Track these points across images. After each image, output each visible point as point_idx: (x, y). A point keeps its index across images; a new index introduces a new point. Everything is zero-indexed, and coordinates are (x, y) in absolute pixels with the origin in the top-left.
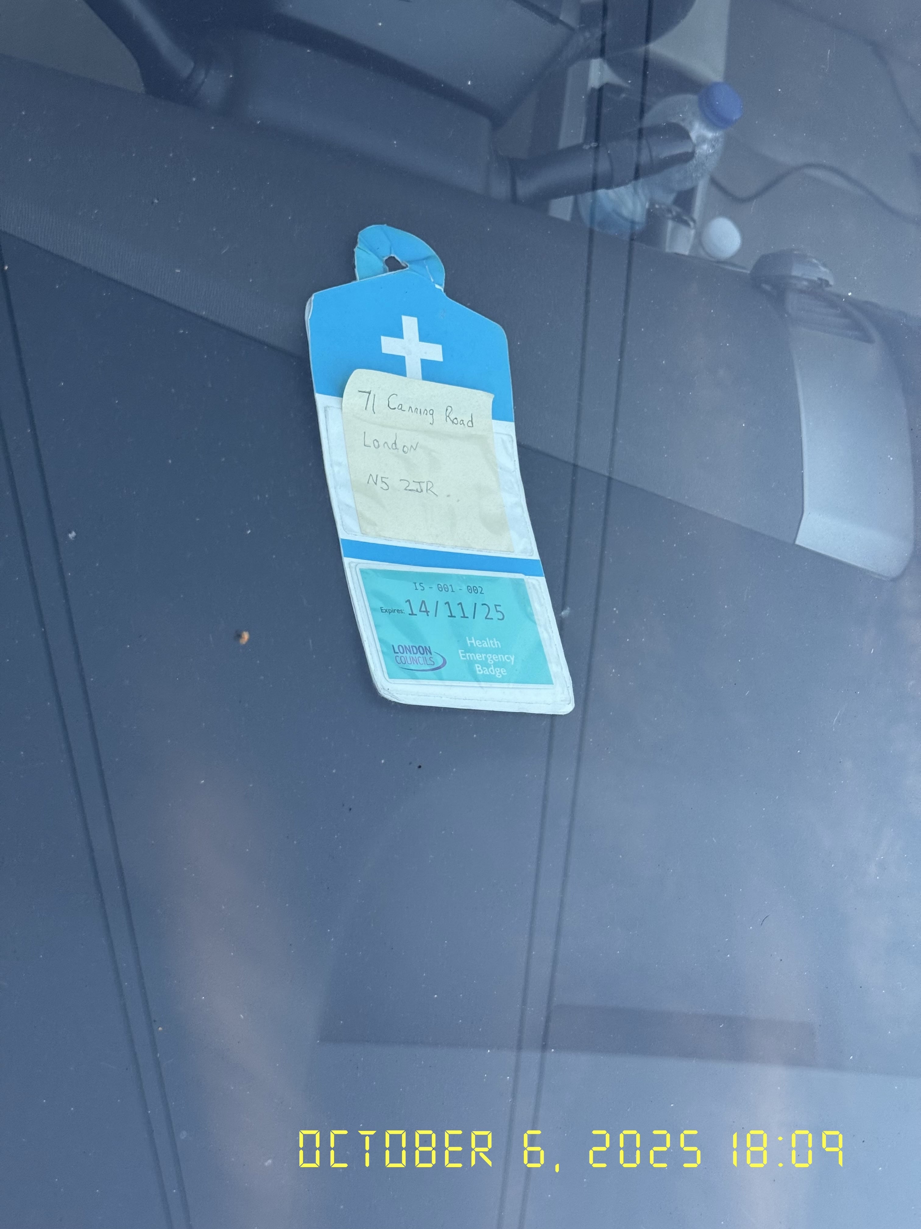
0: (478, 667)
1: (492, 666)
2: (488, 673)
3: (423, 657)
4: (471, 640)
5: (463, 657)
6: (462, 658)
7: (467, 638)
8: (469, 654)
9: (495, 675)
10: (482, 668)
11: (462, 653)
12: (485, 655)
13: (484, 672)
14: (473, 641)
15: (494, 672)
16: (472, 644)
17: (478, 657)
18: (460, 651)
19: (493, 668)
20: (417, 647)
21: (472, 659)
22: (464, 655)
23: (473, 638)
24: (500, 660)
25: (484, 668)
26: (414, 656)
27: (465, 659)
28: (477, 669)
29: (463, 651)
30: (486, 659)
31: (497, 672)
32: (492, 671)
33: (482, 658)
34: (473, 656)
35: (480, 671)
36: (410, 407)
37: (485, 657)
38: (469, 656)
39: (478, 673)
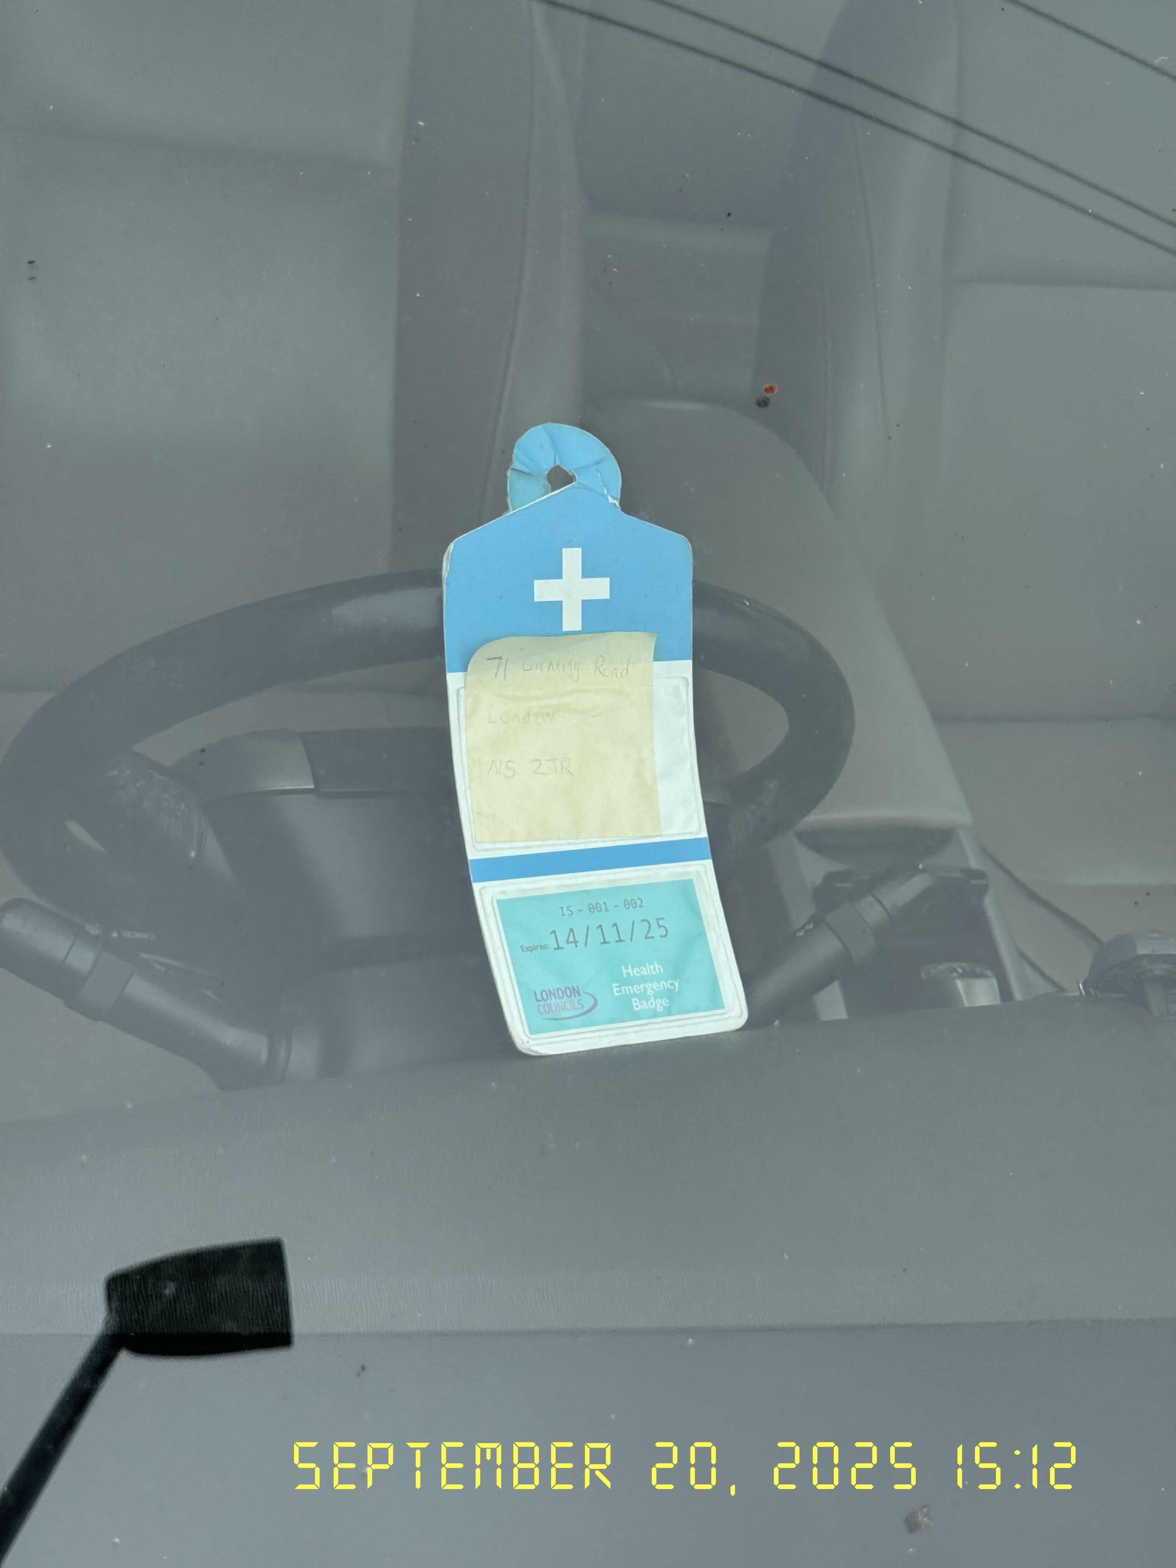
0: (636, 1001)
4: (627, 968)
5: (618, 992)
6: (616, 994)
7: (623, 968)
8: (625, 987)
11: (616, 987)
16: (628, 974)
17: (635, 989)
18: (614, 985)
22: (618, 989)
23: (630, 967)
27: (620, 994)
28: (634, 1004)
29: (618, 984)
30: (645, 989)
35: (637, 1006)
38: (625, 990)
39: (635, 1009)
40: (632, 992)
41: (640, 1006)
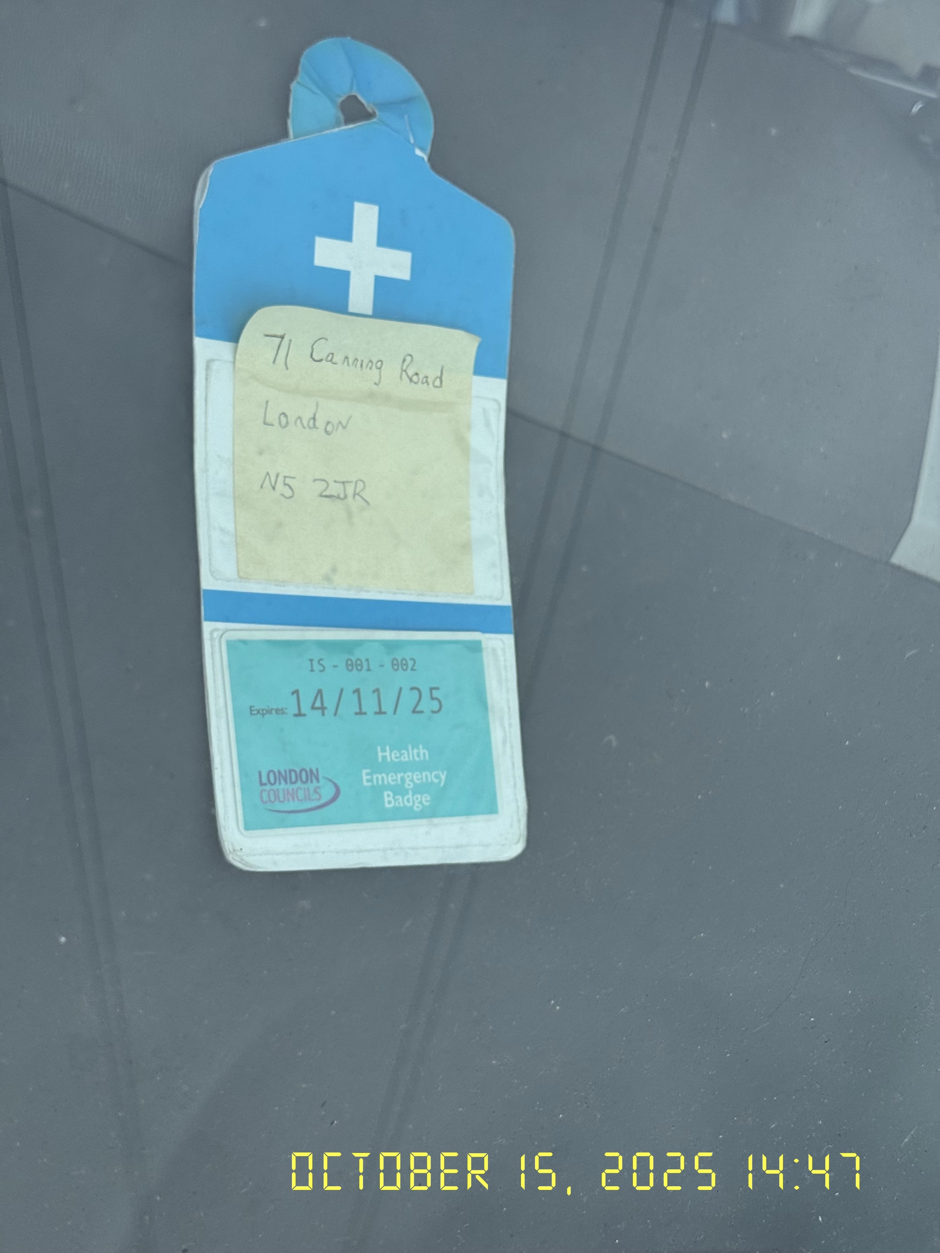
0: (388, 796)
1: (410, 792)
2: (402, 805)
3: (305, 790)
9: (412, 808)
10: (394, 798)
12: (402, 774)
13: (397, 803)
14: (387, 754)
15: (411, 800)
19: (410, 796)
20: (298, 771)
21: (380, 782)
24: (424, 780)
25: (397, 797)
26: (290, 787)
31: (416, 801)
32: (408, 800)
33: (396, 780)
34: (383, 778)
36: (347, 358)
37: (403, 779)
40: (386, 783)
41: (393, 801)
